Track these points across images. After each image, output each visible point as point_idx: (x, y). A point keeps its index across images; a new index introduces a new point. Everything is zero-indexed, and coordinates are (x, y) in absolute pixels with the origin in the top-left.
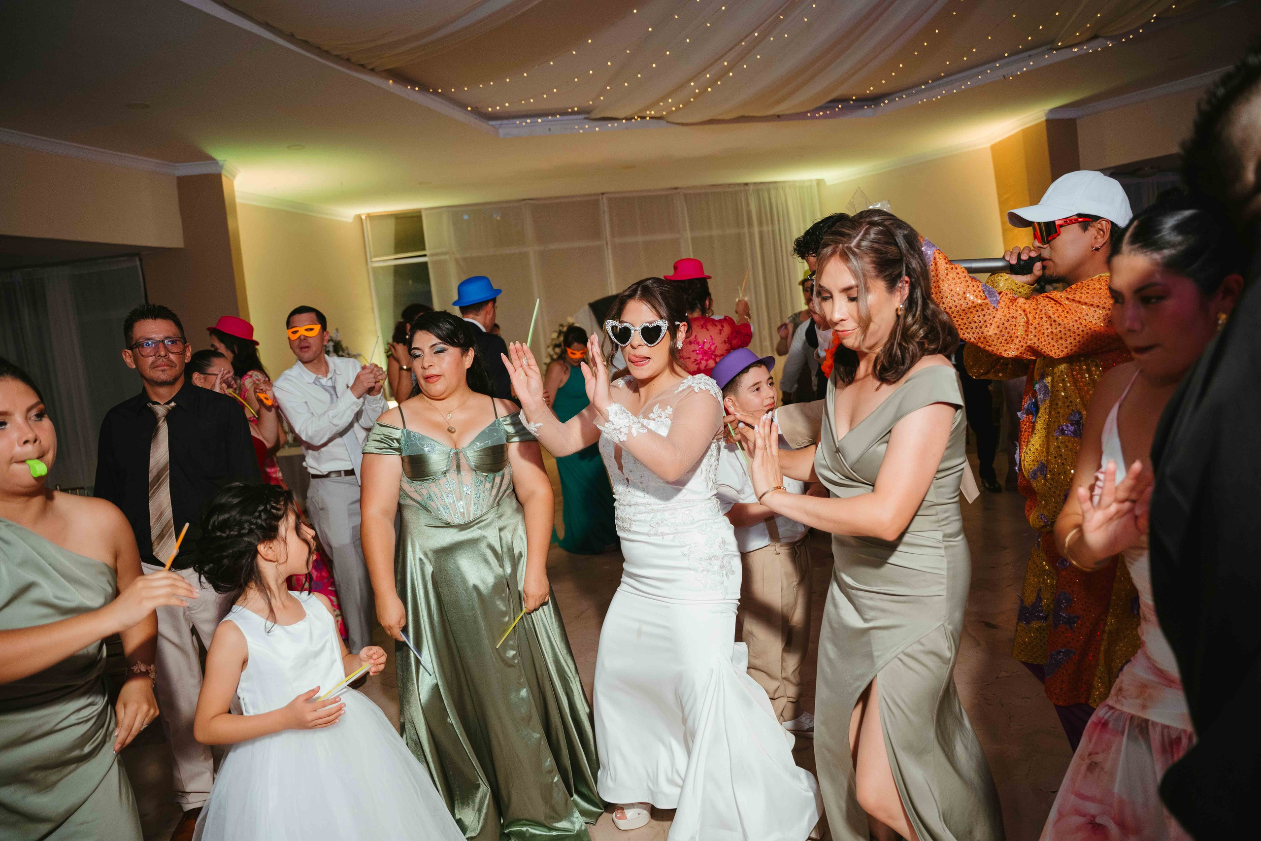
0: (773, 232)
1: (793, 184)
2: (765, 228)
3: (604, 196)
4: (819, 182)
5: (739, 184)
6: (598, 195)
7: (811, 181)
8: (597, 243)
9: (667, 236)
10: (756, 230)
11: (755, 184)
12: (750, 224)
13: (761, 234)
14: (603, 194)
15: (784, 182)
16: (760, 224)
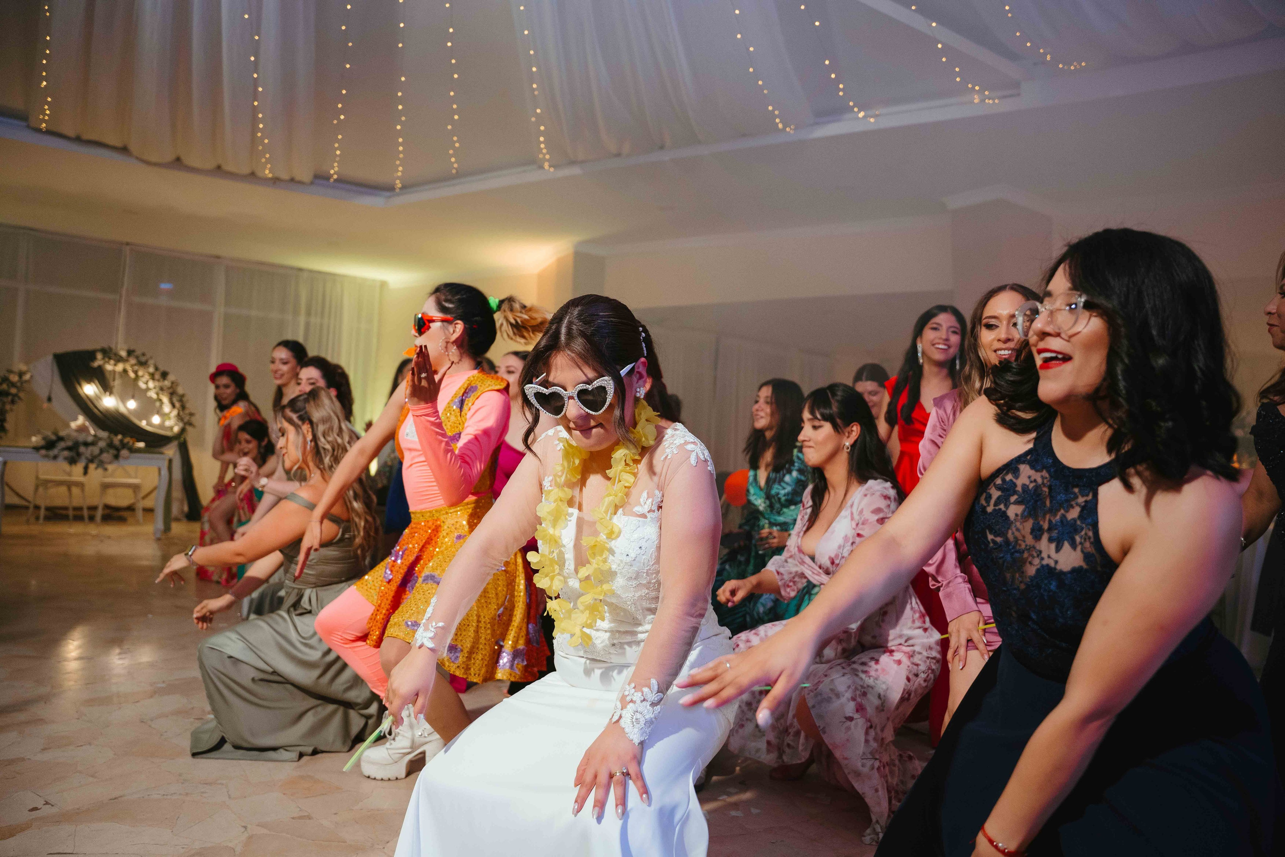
0: (321, 325)
1: (353, 279)
2: (313, 320)
3: (128, 247)
4: (383, 284)
5: (292, 268)
6: (122, 244)
7: (374, 281)
8: (110, 296)
9: (198, 306)
10: (302, 319)
11: (311, 271)
12: (296, 312)
13: (307, 325)
14: (127, 244)
15: (344, 276)
16: (308, 314)
